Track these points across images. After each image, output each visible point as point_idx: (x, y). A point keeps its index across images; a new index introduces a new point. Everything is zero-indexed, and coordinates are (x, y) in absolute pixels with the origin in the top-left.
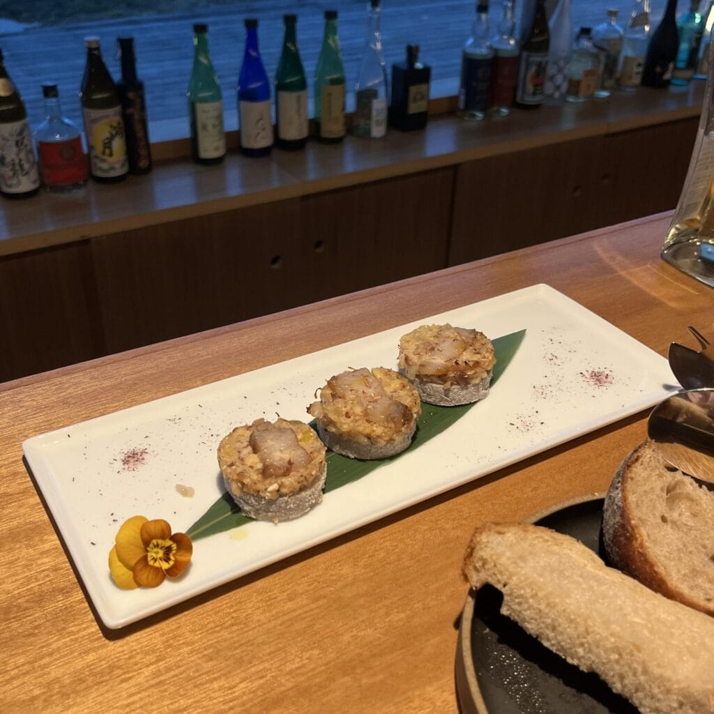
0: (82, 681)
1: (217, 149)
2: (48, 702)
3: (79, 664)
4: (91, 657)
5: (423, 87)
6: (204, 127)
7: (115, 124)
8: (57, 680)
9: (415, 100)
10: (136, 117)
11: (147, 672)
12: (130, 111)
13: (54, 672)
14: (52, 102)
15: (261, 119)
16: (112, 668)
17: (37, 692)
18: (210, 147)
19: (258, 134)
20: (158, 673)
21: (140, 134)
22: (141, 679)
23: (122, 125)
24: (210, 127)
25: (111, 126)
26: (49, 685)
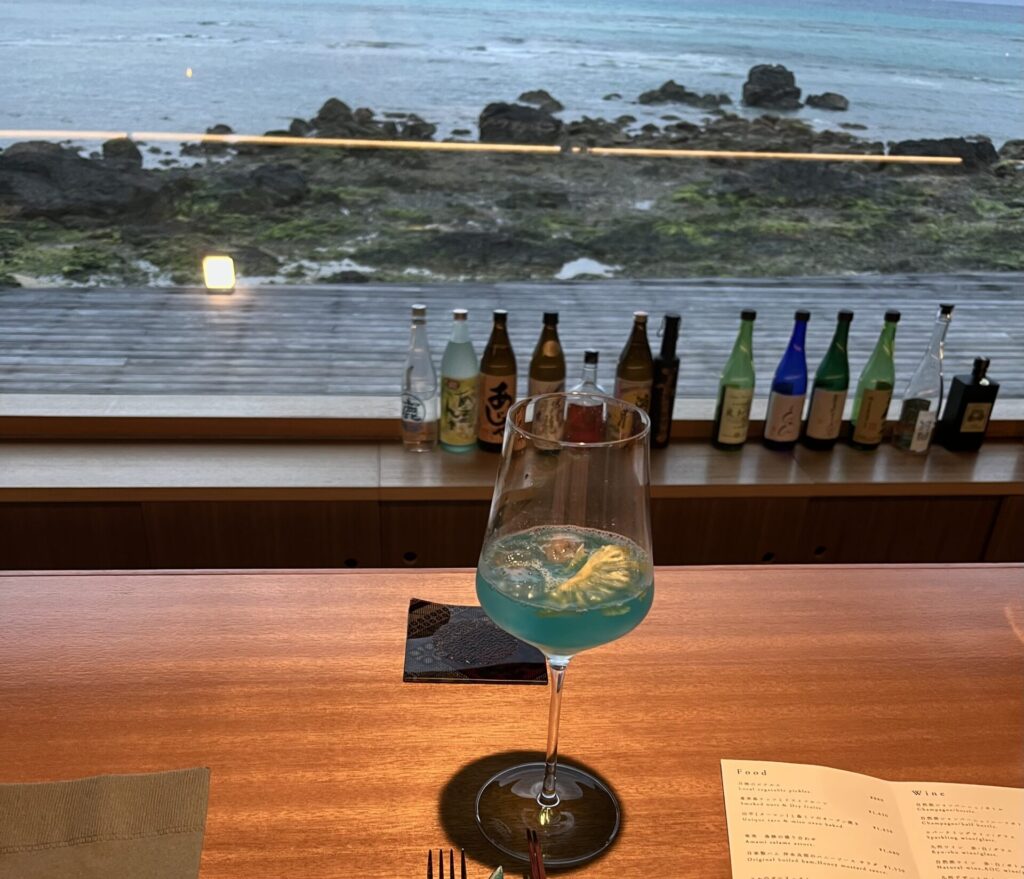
0: (473, 719)
1: (737, 435)
2: (453, 722)
3: (474, 711)
4: (481, 711)
5: (984, 406)
6: (730, 412)
7: (643, 396)
8: (461, 714)
9: (971, 419)
10: (665, 392)
11: (507, 725)
12: (661, 386)
13: (460, 711)
14: (590, 367)
15: (790, 413)
16: (490, 718)
17: (450, 716)
18: (730, 433)
19: (784, 427)
20: (513, 727)
21: (665, 410)
22: (503, 727)
23: (649, 399)
24: (735, 413)
25: (638, 398)
26: (457, 715)
